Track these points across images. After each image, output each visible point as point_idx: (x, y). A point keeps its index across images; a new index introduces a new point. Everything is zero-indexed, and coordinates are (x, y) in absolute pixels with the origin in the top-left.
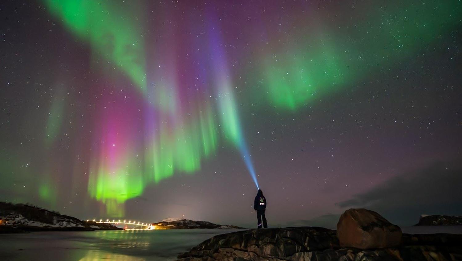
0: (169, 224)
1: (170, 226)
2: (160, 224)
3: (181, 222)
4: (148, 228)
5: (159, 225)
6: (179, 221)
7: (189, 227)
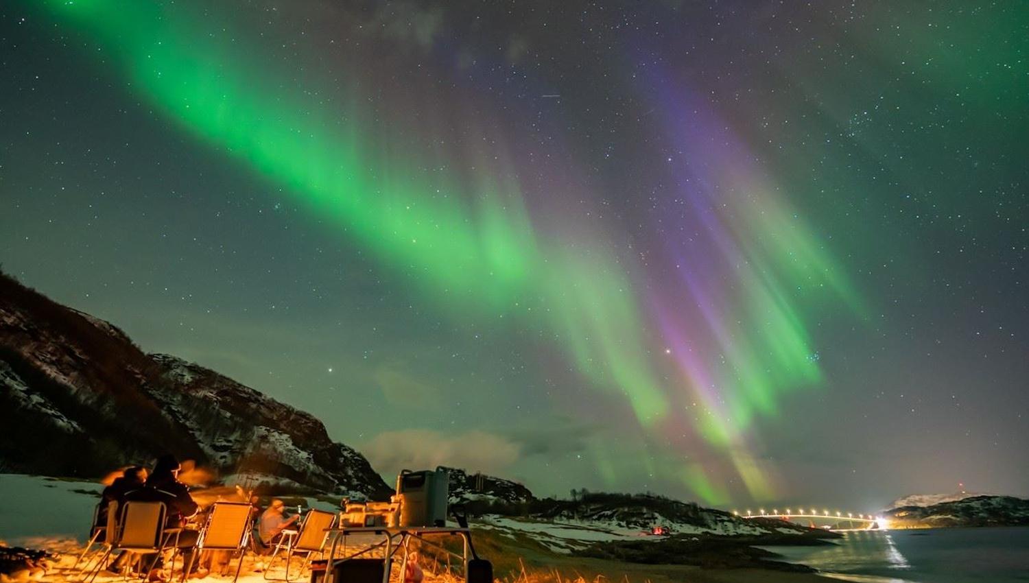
0: (933, 513)
1: (939, 517)
2: (903, 514)
3: (973, 504)
4: (872, 525)
5: (902, 518)
6: (961, 502)
7: (1018, 518)
